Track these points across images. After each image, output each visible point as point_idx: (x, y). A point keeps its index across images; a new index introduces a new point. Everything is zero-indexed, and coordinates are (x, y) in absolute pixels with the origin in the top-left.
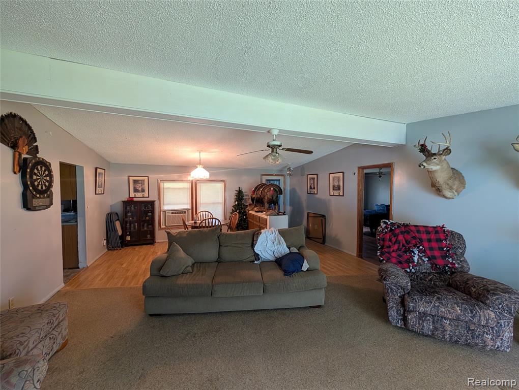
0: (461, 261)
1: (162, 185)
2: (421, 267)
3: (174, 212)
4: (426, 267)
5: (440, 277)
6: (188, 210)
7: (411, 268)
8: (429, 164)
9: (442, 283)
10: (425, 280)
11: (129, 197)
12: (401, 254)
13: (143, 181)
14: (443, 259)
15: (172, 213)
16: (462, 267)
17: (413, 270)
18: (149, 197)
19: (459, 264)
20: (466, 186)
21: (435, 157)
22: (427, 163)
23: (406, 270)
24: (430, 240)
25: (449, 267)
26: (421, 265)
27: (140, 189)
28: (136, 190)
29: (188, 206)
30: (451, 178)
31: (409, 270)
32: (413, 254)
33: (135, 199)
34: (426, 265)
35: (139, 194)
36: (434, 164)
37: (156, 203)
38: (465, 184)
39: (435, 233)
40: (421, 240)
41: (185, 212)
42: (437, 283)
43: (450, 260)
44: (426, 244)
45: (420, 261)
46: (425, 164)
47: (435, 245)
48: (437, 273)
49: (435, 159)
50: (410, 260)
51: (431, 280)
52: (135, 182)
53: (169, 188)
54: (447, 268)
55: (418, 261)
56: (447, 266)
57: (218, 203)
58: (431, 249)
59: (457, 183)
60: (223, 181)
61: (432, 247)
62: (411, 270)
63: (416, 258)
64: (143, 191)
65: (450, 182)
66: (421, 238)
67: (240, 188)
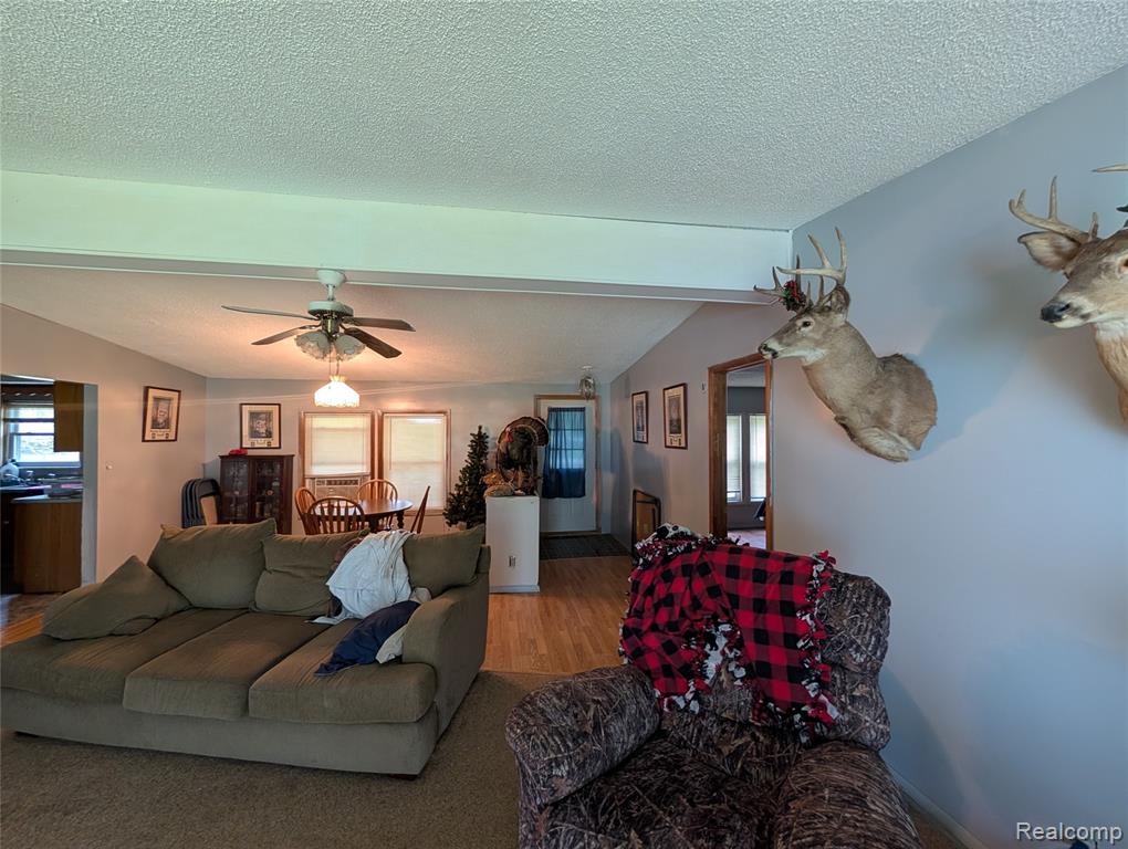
0: (853, 699)
1: (308, 421)
2: (721, 697)
3: (332, 481)
4: (735, 700)
5: (769, 749)
6: (364, 476)
7: (689, 696)
8: (789, 345)
9: (770, 776)
10: (720, 752)
11: (241, 447)
12: (675, 640)
13: (269, 414)
14: (791, 681)
15: (330, 483)
16: (855, 722)
17: (695, 707)
18: (280, 447)
19: (843, 709)
20: (938, 415)
21: (805, 319)
22: (780, 343)
23: (674, 702)
24: (760, 606)
25: (805, 715)
26: (722, 691)
27: (263, 430)
28: (254, 434)
29: (364, 469)
30: (871, 388)
31: (682, 705)
32: (708, 646)
33: (250, 453)
34: (738, 695)
35: (261, 442)
36: (805, 341)
37: (296, 460)
38: (935, 410)
39: (781, 582)
40: (734, 600)
41: (356, 482)
42: (753, 772)
43: (812, 688)
44: (747, 618)
45: (723, 677)
46: (774, 345)
47: (774, 623)
48: (763, 729)
49: (806, 324)
50: (694, 670)
51: (735, 755)
52: (254, 416)
53: (323, 429)
54: (797, 717)
55: (718, 673)
56: (799, 711)
57: (433, 463)
58: (762, 637)
59: (898, 404)
60: (444, 413)
61: (765, 631)
62: (688, 703)
63: (712, 664)
64: (269, 435)
65: (874, 404)
66: (737, 596)
67: (480, 428)
